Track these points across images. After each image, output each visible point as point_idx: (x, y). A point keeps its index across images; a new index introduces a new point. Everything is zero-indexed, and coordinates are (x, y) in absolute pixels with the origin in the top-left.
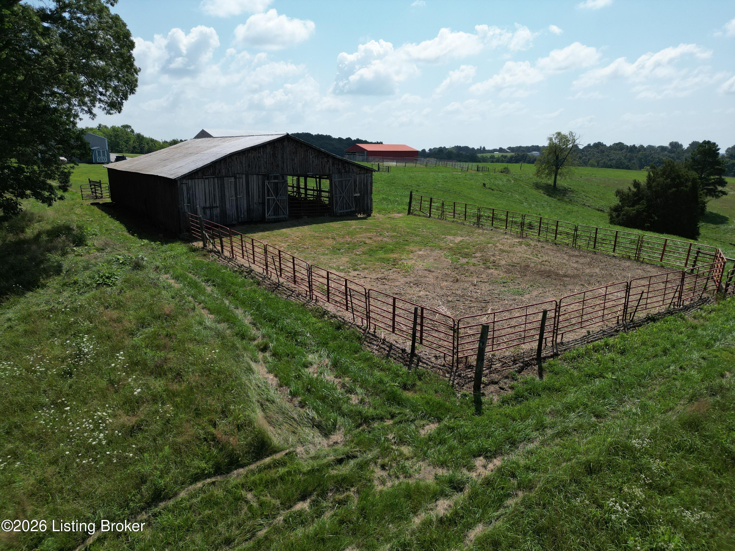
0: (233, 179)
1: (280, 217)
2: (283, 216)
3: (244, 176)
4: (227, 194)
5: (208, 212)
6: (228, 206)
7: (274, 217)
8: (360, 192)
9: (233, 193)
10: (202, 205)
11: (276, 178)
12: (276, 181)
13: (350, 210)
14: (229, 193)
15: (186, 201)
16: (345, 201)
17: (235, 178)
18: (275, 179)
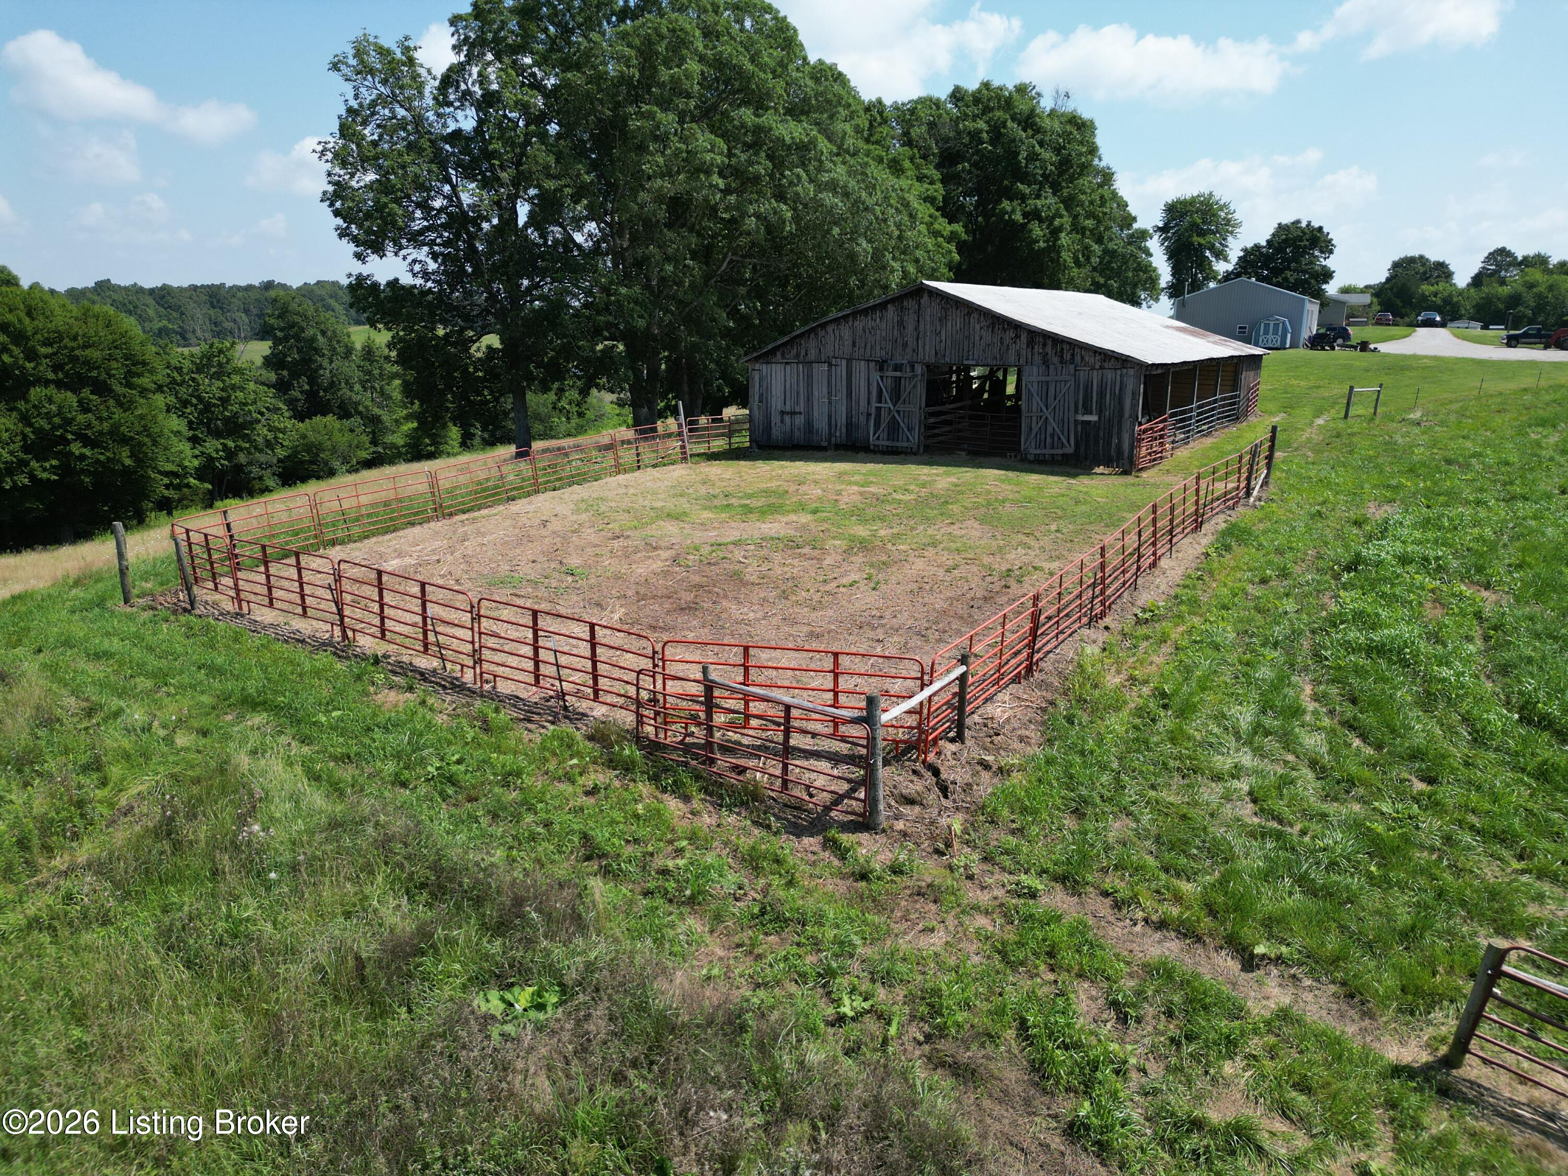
0: (825, 367)
1: (899, 444)
2: (905, 444)
3: (844, 362)
4: (816, 393)
5: (787, 419)
6: (816, 414)
7: (886, 443)
8: (1100, 413)
9: (825, 390)
10: (780, 407)
11: (897, 368)
12: (898, 374)
13: (1060, 452)
14: (820, 391)
15: (757, 398)
16: (1050, 430)
17: (830, 365)
18: (895, 370)
